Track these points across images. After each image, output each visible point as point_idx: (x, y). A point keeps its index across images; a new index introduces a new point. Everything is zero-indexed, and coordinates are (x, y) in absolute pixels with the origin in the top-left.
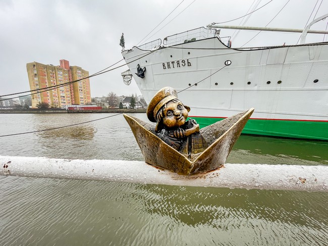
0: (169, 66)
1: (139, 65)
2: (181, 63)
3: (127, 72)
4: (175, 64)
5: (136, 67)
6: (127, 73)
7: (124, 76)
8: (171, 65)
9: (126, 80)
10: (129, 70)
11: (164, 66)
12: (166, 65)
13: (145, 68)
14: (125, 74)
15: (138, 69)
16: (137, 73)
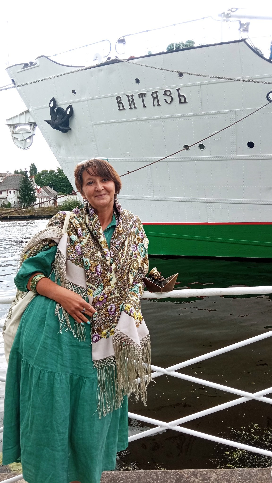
0: (132, 103)
1: (53, 100)
2: (162, 98)
3: (23, 117)
4: (149, 100)
5: (47, 105)
6: (23, 119)
7: (14, 126)
8: (138, 101)
9: (19, 137)
10: (27, 112)
11: (119, 103)
12: (125, 102)
13: (70, 107)
14: (16, 121)
15: (52, 109)
16: (49, 118)
